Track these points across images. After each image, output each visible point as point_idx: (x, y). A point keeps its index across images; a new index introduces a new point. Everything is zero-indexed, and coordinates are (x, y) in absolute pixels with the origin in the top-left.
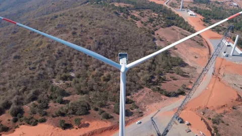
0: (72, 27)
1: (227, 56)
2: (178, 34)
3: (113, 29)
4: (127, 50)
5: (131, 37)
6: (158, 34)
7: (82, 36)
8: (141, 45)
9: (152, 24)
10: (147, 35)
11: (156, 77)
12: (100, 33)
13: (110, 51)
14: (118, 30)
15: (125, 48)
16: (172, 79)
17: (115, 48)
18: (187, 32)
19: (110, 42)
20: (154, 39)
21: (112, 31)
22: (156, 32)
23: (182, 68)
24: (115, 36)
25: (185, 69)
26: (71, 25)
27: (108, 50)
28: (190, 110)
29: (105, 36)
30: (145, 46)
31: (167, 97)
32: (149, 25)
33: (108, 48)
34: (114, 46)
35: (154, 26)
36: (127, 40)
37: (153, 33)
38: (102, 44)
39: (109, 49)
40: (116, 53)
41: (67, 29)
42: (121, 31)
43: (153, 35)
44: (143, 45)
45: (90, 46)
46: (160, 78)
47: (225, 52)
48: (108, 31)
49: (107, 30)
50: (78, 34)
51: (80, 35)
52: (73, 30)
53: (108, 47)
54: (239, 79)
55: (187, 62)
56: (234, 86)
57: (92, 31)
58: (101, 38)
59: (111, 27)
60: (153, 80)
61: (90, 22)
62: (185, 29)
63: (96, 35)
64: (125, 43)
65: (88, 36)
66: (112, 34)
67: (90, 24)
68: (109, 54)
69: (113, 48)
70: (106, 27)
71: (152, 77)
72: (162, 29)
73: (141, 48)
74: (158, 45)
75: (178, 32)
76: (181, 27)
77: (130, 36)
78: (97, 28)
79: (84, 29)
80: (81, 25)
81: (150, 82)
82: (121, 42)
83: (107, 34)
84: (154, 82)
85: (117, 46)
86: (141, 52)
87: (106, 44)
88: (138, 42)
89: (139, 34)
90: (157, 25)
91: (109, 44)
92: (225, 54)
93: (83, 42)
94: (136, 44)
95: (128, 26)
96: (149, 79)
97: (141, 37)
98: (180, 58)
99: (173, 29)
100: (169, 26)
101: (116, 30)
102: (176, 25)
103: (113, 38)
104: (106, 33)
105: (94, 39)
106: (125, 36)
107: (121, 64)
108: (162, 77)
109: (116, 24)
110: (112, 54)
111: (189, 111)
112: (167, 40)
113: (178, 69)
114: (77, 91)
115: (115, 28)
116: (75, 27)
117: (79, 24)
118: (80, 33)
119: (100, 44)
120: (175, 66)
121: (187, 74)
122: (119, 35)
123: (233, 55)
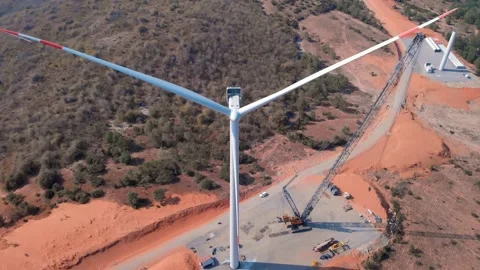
0: (138, 18)
1: (433, 71)
2: (344, 27)
3: (217, 20)
4: (245, 62)
5: (252, 36)
6: (304, 28)
7: (158, 35)
8: (272, 51)
9: (294, 8)
10: (283, 31)
11: (298, 115)
12: (193, 30)
13: (214, 66)
14: (227, 21)
15: (240, 59)
16: (325, 117)
17: (223, 59)
18: (361, 23)
19: (212, 48)
20: (297, 38)
21: (215, 23)
22: (301, 24)
23: (345, 96)
24: (221, 36)
25: (352, 98)
26: (135, 14)
27: (208, 63)
28: (355, 172)
29: (203, 35)
30: (279, 53)
31: (314, 151)
32: (287, 10)
33: (209, 60)
34: (220, 55)
35: (298, 11)
36: (244, 42)
37: (296, 27)
38: (196, 52)
39: (212, 62)
40: (224, 70)
41: (130, 21)
42: (233, 22)
43: (294, 30)
44: (276, 52)
45: (174, 56)
46: (305, 115)
47: (428, 64)
48: (207, 26)
49: (205, 22)
50: (152, 31)
51: (155, 35)
52: (141, 25)
53: (209, 57)
54: (449, 115)
55: (356, 83)
56: (438, 129)
57: (176, 26)
58: (195, 40)
59: (213, 15)
60: (292, 120)
61: (171, 6)
62: (356, 17)
63: (185, 34)
64: (241, 49)
65: (170, 36)
66: (215, 30)
67: (172, 10)
68: (211, 71)
69: (217, 59)
70: (204, 17)
71: (291, 115)
72: (312, 17)
73: (272, 58)
74: (303, 51)
75: (343, 24)
76: (349, 13)
77: (249, 34)
78: (187, 19)
79: (162, 21)
80: (156, 13)
81: (285, 125)
82: (234, 47)
83: (206, 31)
84: (294, 124)
85: (226, 55)
86: (272, 65)
87: (204, 52)
88: (266, 46)
89: (269, 28)
90: (304, 8)
91: (210, 51)
92: (428, 68)
93: (162, 48)
94: (261, 50)
95: (246, 11)
96: (285, 119)
97: (272, 34)
98: (343, 77)
99: (334, 18)
100: (327, 11)
101: (223, 21)
102: (341, 10)
103: (219, 39)
104: (204, 28)
105: (182, 43)
106: (241, 34)
107: (230, 107)
108: (308, 113)
109: (223, 8)
110: (217, 71)
111: (352, 175)
112: (322, 41)
113: (338, 99)
115: (220, 17)
116: (144, 17)
117: (152, 11)
118: (154, 31)
119: (193, 52)
120: (334, 92)
121: (353, 108)
122: (230, 32)
123: (444, 70)
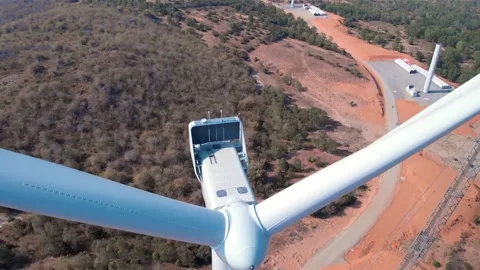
0: (33, 56)
1: (417, 94)
2: (302, 55)
3: (148, 52)
4: (192, 101)
5: (196, 69)
6: (256, 60)
7: (61, 75)
8: (224, 86)
9: (240, 38)
10: (233, 63)
11: (277, 163)
12: (113, 64)
13: (147, 109)
14: (161, 52)
15: (185, 98)
16: (313, 165)
17: (159, 99)
18: (319, 49)
19: (143, 85)
20: (251, 71)
21: (144, 55)
22: (252, 56)
23: (329, 134)
24: (154, 69)
25: (337, 136)
26: (30, 52)
27: (138, 106)
29: (128, 70)
30: (233, 88)
32: (233, 41)
33: (139, 102)
34: (155, 94)
35: (245, 42)
36: (187, 77)
37: (247, 58)
38: (119, 92)
39: (143, 103)
40: (162, 113)
41: (20, 61)
42: (169, 54)
43: (246, 62)
44: (229, 87)
45: (85, 100)
46: (287, 166)
47: (411, 87)
48: (133, 58)
49: (130, 54)
50: (52, 69)
51: (56, 74)
52: (36, 62)
53: (139, 97)
54: (459, 144)
55: (336, 117)
56: (454, 163)
57: (90, 60)
58: (117, 77)
59: (140, 47)
60: (271, 174)
61: (83, 38)
62: (314, 43)
63: (100, 70)
64: (184, 86)
65: (79, 74)
66: (145, 64)
67: (84, 43)
68: (143, 116)
69: (152, 99)
70: (128, 48)
71: (268, 166)
72: (263, 46)
73: (226, 94)
74: (262, 84)
75: (300, 52)
76: (304, 40)
77: (192, 66)
78: (104, 52)
79: (67, 57)
80: (60, 49)
81: (264, 183)
82: (174, 83)
83: (133, 65)
84: (274, 180)
85: (164, 93)
86: (228, 103)
87: (130, 91)
88: (217, 81)
89: (216, 60)
90: (253, 38)
91: (140, 90)
92: (412, 92)
93: (66, 91)
94: (210, 86)
95: (184, 43)
96: (264, 175)
97: (221, 67)
98: (320, 111)
99: (289, 46)
100: (279, 39)
101: (155, 53)
102: (294, 37)
103: (151, 75)
104: (130, 62)
105: (97, 81)
106: (181, 67)
108: (289, 162)
109: (154, 39)
110: (153, 115)
112: (281, 71)
113: (324, 137)
114: (50, 247)
115: (151, 49)
116: (41, 53)
117: (54, 45)
118: (55, 69)
119: (114, 92)
120: (312, 130)
121: (345, 148)
122: (166, 66)
123: (429, 92)
